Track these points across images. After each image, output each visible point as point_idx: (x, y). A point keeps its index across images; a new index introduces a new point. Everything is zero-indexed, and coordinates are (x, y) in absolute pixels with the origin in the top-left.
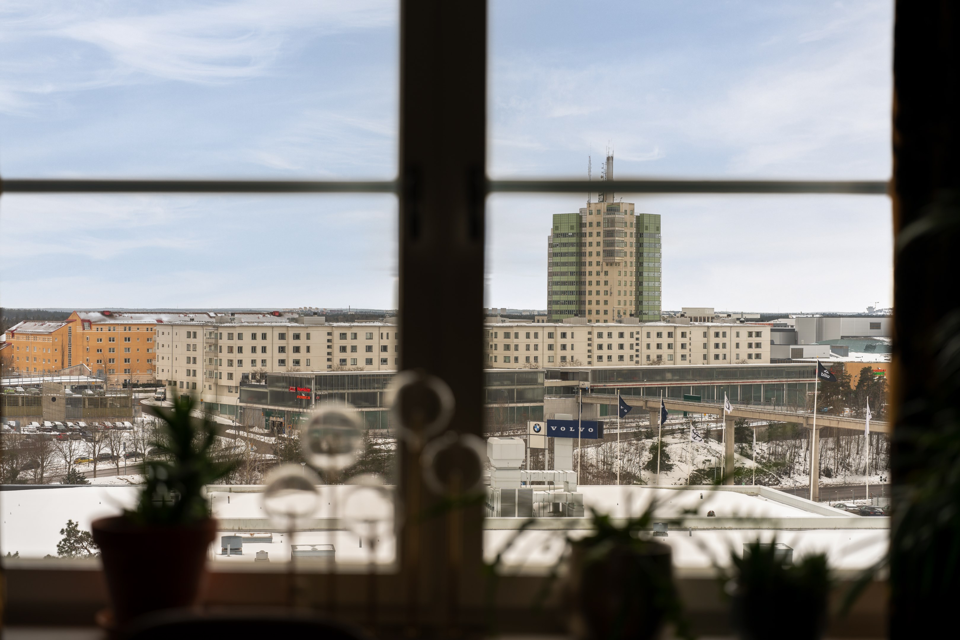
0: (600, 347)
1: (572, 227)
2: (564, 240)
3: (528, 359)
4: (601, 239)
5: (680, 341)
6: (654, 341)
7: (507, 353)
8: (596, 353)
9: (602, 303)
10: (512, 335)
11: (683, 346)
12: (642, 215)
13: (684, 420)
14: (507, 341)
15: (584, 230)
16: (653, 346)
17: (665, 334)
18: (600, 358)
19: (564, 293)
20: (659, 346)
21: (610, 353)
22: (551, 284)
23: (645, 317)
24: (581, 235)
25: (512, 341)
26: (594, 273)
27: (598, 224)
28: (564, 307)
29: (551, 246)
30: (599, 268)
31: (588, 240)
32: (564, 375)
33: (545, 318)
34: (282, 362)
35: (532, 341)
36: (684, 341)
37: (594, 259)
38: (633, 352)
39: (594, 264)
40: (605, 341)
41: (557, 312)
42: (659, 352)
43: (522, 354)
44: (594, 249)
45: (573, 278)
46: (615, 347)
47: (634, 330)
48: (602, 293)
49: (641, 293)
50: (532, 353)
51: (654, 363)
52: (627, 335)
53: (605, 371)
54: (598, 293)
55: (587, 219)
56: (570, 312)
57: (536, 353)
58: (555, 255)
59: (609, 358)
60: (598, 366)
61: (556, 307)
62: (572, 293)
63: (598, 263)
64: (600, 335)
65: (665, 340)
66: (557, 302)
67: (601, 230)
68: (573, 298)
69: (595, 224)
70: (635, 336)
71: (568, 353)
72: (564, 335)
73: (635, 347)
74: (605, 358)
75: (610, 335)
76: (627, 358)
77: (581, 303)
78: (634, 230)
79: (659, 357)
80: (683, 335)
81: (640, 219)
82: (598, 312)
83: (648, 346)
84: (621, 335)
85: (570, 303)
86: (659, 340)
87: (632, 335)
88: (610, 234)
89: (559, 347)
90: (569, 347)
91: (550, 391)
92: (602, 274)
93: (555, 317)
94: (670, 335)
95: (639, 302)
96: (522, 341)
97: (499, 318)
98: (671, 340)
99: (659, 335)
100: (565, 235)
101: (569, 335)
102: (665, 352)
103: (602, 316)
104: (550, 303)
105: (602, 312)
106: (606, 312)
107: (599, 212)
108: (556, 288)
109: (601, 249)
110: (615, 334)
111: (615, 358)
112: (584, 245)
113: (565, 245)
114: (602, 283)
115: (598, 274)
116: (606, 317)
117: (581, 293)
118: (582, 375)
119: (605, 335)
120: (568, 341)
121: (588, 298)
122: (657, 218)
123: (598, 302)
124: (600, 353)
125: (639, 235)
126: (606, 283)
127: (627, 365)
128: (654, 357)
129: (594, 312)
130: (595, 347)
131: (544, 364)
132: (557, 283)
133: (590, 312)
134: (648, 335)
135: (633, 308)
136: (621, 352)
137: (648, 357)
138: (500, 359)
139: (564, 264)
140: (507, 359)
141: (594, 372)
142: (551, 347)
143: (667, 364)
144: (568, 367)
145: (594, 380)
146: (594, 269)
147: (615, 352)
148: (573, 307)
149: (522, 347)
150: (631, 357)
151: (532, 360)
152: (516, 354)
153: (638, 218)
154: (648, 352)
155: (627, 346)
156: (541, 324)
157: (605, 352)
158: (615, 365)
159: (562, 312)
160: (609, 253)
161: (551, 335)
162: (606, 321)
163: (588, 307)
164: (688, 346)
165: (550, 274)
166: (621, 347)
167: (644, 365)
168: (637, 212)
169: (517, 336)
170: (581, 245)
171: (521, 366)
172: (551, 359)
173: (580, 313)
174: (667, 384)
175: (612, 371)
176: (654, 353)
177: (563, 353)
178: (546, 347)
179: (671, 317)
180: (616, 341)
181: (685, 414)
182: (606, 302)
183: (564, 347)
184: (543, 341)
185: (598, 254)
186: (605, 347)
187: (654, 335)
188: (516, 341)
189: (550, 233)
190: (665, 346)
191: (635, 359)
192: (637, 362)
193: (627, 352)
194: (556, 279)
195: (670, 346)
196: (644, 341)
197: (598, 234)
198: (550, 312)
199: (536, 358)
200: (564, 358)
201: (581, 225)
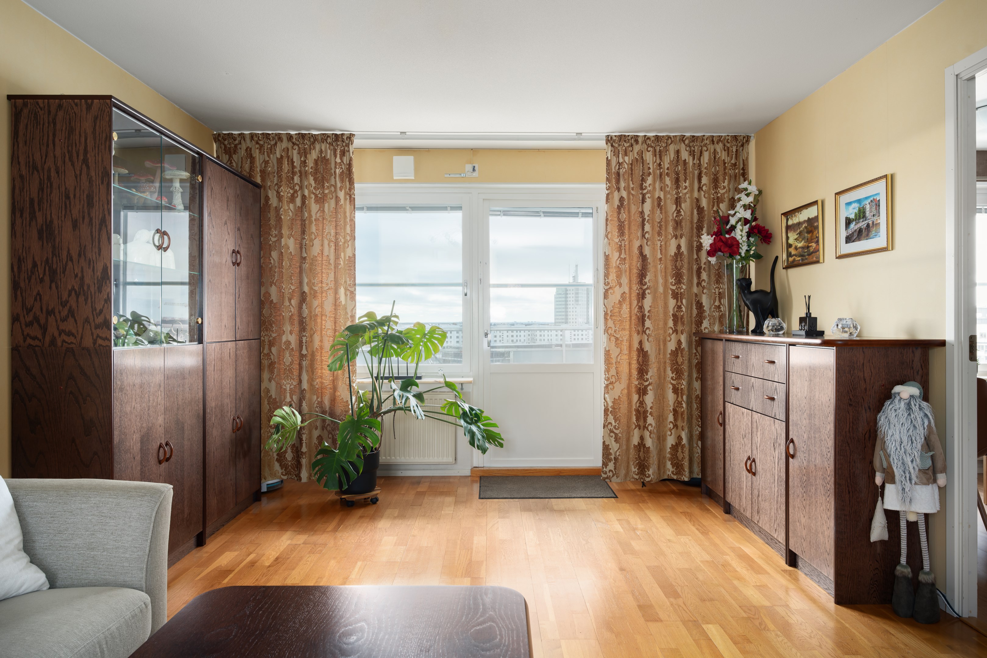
0: (575, 335)
2: (560, 296)
3: (548, 340)
4: (574, 295)
7: (541, 338)
18: (575, 339)
19: (560, 315)
24: (566, 294)
28: (560, 321)
29: (555, 298)
31: (569, 296)
34: (458, 342)
37: (571, 303)
38: (587, 337)
41: (557, 322)
43: (546, 338)
45: (564, 310)
50: (550, 338)
53: (577, 344)
56: (563, 322)
58: (557, 301)
59: (578, 339)
60: (574, 342)
61: (557, 321)
66: (558, 319)
74: (576, 339)
76: (584, 339)
77: (567, 319)
85: (563, 319)
88: (577, 293)
100: (560, 294)
104: (555, 319)
108: (558, 314)
109: (574, 299)
111: (580, 339)
113: (560, 298)
117: (567, 315)
121: (569, 317)
124: (574, 337)
132: (558, 312)
135: (586, 321)
136: (582, 337)
138: (538, 340)
139: (560, 305)
140: (540, 340)
141: (573, 344)
147: (580, 337)
148: (564, 321)
152: (544, 338)
155: (584, 335)
158: (580, 342)
159: (560, 322)
160: (577, 301)
163: (569, 320)
165: (555, 308)
170: (566, 298)
172: (557, 340)
175: (579, 344)
186: (576, 335)
193: (584, 337)
194: (557, 310)
198: (555, 322)
199: (551, 340)
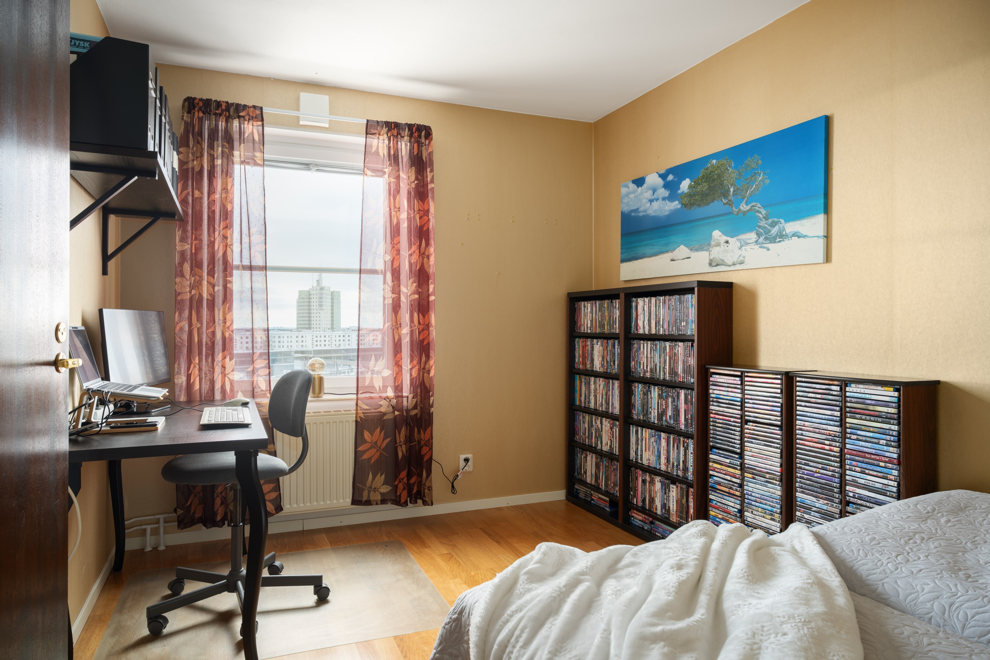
1: (306, 296)
5: (347, 338)
6: (338, 338)
8: (315, 343)
9: (318, 324)
10: (282, 337)
11: (349, 340)
12: (333, 291)
13: (349, 368)
14: (279, 340)
15: (311, 296)
16: (337, 341)
17: (342, 336)
20: (339, 341)
21: (320, 343)
22: (298, 317)
23: (335, 330)
25: (281, 339)
26: (315, 313)
27: (316, 294)
30: (316, 311)
32: (302, 352)
33: (294, 331)
35: (290, 339)
36: (349, 338)
39: (315, 309)
40: (319, 339)
42: (340, 343)
44: (315, 304)
46: (323, 341)
47: (330, 335)
48: (318, 320)
49: (333, 321)
51: (338, 347)
52: (327, 336)
54: (316, 320)
55: (312, 293)
57: (291, 344)
62: (306, 320)
63: (316, 309)
64: (317, 337)
65: (342, 338)
67: (317, 296)
68: (307, 322)
69: (315, 294)
70: (330, 337)
71: (304, 344)
72: (302, 337)
73: (330, 341)
75: (320, 336)
78: (330, 297)
79: (340, 345)
80: (349, 336)
81: (332, 293)
82: (316, 328)
83: (335, 341)
84: (325, 336)
86: (340, 338)
87: (329, 337)
89: (301, 341)
90: (304, 341)
91: (297, 358)
92: (318, 313)
93: (300, 330)
94: (344, 336)
95: (332, 324)
96: (285, 339)
97: (276, 330)
98: (344, 338)
99: (340, 336)
101: (304, 337)
102: (342, 342)
103: (318, 329)
105: (318, 328)
106: (319, 328)
107: (316, 290)
110: (323, 336)
112: (311, 302)
114: (318, 317)
115: (316, 313)
116: (320, 330)
118: (310, 352)
119: (319, 337)
120: (304, 339)
122: (339, 292)
123: (316, 324)
125: (332, 299)
126: (320, 317)
127: (327, 348)
128: (337, 345)
129: (315, 328)
130: (315, 341)
131: (295, 348)
133: (313, 328)
134: (335, 336)
137: (335, 345)
142: (297, 342)
143: (342, 347)
144: (304, 349)
145: (314, 354)
146: (315, 311)
149: (285, 342)
150: (329, 345)
151: (290, 346)
153: (332, 292)
154: (335, 343)
156: (294, 333)
157: (319, 343)
161: (297, 337)
162: (319, 331)
164: (350, 340)
166: (325, 341)
167: (334, 348)
168: (331, 290)
169: (283, 337)
171: (285, 349)
173: (310, 328)
174: (342, 355)
176: (337, 343)
177: (302, 344)
178: (295, 342)
179: (344, 330)
180: (323, 339)
181: (349, 366)
182: (320, 324)
183: (302, 341)
184: (294, 339)
185: (316, 306)
187: (337, 336)
188: (283, 339)
189: (297, 298)
190: (342, 340)
191: (330, 345)
192: (331, 347)
195: (344, 340)
196: (334, 339)
197: (316, 298)
200: (302, 346)
201: (310, 295)
